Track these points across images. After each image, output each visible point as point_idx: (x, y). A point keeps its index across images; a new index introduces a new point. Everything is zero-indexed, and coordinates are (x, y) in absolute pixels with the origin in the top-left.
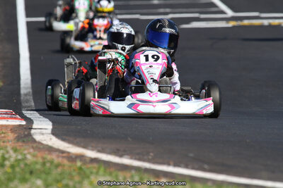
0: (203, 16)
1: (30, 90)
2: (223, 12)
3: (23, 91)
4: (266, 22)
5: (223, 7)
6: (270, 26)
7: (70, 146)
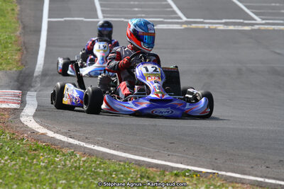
0: (166, 20)
2: (180, 18)
4: (207, 26)
5: (180, 14)
6: (209, 29)
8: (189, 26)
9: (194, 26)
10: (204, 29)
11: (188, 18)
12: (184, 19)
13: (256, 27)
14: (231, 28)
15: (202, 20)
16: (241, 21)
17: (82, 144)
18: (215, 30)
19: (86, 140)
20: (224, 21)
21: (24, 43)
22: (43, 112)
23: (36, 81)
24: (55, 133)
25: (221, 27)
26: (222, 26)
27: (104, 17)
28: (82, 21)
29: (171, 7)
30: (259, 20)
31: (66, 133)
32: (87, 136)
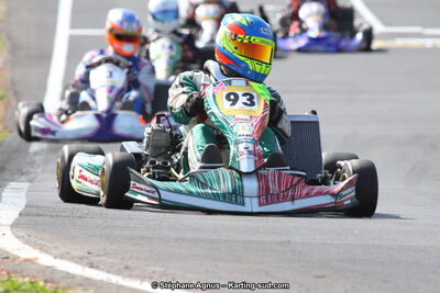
4: (429, 43)
10: (422, 50)
11: (386, 24)
15: (417, 29)
17: (115, 279)
19: (126, 272)
21: (13, 82)
22: (35, 218)
23: (32, 163)
24: (55, 258)
31: (81, 258)
32: (129, 264)
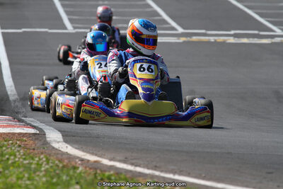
1: (17, 97)
2: (173, 29)
3: (11, 98)
4: (212, 39)
5: (174, 24)
6: (215, 41)
7: (85, 154)
8: (189, 39)
9: (195, 38)
10: (209, 43)
11: (184, 29)
12: (180, 30)
13: (278, 40)
14: (245, 40)
15: (203, 31)
16: (256, 32)
18: (224, 43)
20: (232, 32)
25: (231, 40)
26: (232, 38)
27: (75, 28)
28: (47, 32)
29: (158, 15)
30: (278, 31)
